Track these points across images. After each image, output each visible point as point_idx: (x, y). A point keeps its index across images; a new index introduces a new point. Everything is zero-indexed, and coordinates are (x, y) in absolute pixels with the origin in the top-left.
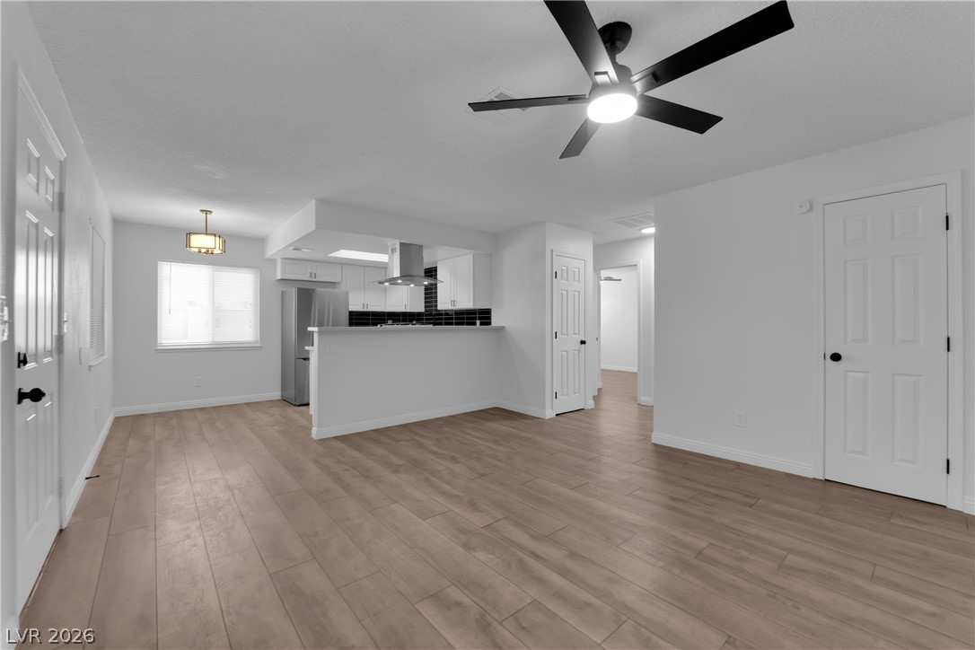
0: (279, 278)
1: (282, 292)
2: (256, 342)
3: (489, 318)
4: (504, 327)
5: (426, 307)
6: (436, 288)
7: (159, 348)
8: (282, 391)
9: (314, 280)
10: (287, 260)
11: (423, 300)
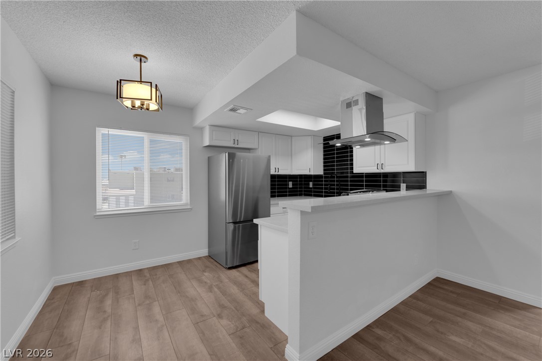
0: (207, 143)
1: (209, 158)
2: (186, 204)
3: (425, 182)
4: (451, 192)
5: (324, 170)
6: (352, 152)
7: (98, 214)
8: (209, 248)
9: (236, 146)
10: (215, 127)
11: (322, 164)
